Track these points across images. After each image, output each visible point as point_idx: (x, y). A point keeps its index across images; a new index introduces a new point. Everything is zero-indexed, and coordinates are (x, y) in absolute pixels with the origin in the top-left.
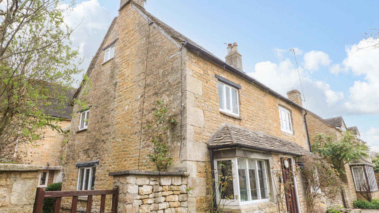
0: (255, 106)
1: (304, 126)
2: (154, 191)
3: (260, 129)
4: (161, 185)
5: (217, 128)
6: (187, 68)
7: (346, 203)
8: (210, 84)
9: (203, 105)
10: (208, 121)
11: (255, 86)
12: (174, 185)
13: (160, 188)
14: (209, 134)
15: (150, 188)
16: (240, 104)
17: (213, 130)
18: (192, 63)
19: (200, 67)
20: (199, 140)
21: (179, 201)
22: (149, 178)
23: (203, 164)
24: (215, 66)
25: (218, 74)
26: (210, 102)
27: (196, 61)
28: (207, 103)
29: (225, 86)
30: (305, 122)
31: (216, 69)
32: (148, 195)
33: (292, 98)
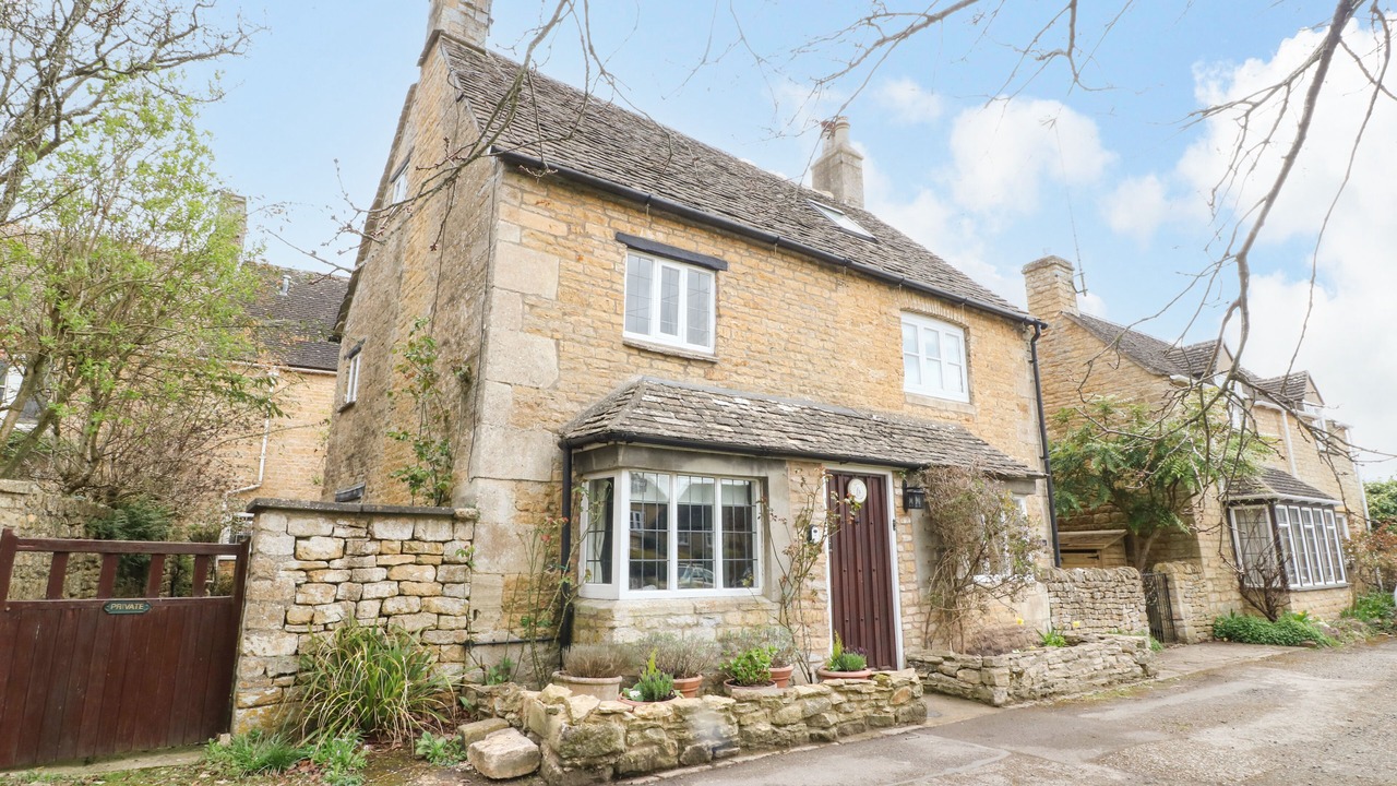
0: (784, 319)
1: (1029, 376)
2: (349, 552)
3: (802, 388)
4: (373, 539)
5: (606, 390)
6: (502, 223)
7: (1178, 623)
8: (591, 263)
9: (553, 324)
10: (575, 369)
11: (795, 258)
12: (425, 541)
13: (372, 547)
14: (569, 406)
15: (335, 544)
16: (719, 316)
17: (593, 394)
18: (523, 206)
19: (557, 214)
20: (528, 425)
21: (435, 580)
22: (334, 520)
23: (543, 489)
24: (617, 208)
25: (628, 232)
26: (586, 316)
27: (540, 199)
28: (573, 319)
29: (659, 265)
30: (1033, 361)
31: (625, 217)
32: (328, 561)
33: (1038, 284)
